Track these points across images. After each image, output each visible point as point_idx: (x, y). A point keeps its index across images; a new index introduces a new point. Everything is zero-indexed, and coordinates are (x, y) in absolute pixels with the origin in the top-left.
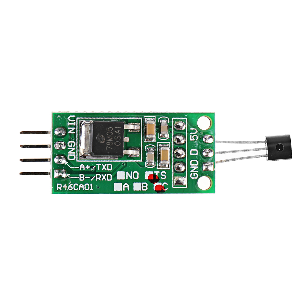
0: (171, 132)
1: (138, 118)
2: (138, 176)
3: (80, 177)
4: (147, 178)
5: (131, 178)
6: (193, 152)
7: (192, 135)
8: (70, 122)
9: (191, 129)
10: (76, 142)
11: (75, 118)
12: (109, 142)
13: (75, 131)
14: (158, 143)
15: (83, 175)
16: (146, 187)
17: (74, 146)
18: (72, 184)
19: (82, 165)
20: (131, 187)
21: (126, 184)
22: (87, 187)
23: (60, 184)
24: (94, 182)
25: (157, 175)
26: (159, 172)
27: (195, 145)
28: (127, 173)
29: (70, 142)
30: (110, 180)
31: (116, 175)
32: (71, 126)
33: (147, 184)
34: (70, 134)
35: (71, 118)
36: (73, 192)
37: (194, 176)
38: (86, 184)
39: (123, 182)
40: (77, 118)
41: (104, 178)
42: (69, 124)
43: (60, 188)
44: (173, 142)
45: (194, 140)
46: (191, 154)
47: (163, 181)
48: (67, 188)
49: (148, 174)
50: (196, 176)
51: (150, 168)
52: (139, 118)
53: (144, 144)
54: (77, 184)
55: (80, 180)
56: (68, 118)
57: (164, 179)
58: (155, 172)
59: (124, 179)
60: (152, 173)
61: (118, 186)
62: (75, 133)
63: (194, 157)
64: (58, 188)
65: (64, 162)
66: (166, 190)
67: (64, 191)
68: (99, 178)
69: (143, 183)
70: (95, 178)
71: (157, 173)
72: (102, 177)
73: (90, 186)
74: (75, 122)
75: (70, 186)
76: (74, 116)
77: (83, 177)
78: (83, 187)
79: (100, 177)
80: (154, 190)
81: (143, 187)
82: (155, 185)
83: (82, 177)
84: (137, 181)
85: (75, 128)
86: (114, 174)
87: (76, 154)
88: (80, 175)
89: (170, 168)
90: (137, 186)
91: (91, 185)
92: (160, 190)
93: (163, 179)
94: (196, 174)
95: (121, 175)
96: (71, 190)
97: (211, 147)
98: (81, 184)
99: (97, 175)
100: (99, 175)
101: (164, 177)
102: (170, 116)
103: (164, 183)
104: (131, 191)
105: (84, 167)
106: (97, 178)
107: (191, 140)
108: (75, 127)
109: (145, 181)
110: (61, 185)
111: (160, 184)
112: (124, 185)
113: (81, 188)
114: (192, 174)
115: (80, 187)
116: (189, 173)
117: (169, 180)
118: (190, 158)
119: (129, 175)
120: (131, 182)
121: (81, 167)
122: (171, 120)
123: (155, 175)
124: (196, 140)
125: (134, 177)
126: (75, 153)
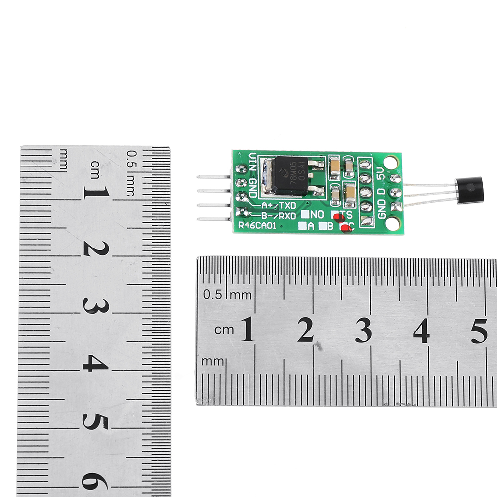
0: (356, 171)
1: (321, 156)
2: (323, 215)
3: (263, 215)
4: (332, 217)
5: (316, 217)
6: (380, 192)
7: (379, 174)
8: (251, 159)
9: (377, 168)
10: (257, 179)
11: (256, 156)
12: (293, 176)
13: (256, 168)
14: (343, 181)
15: (265, 213)
16: (332, 226)
17: (255, 184)
18: (254, 222)
19: (265, 202)
20: (316, 226)
21: (311, 223)
22: (270, 225)
23: (242, 222)
24: (277, 221)
25: (343, 214)
26: (345, 211)
27: (383, 185)
28: (312, 212)
29: (251, 179)
30: (294, 219)
31: (300, 214)
32: (251, 163)
33: (333, 224)
34: (252, 172)
35: (252, 156)
36: (255, 231)
37: (382, 216)
38: (269, 223)
39: (307, 221)
40: (258, 156)
41: (287, 216)
42: (250, 161)
43: (242, 226)
44: (359, 182)
45: (380, 179)
46: (378, 194)
47: (349, 221)
48: (249, 226)
49: (333, 213)
50: (383, 216)
51: (335, 207)
52: (323, 156)
53: (329, 183)
54: (259, 222)
55: (263, 218)
56: (249, 155)
57: (351, 218)
58: (340, 211)
59: (309, 218)
60: (337, 212)
61: (302, 226)
62: (256, 170)
63: (381, 197)
64: (239, 226)
65: (245, 199)
66: (353, 229)
67: (246, 230)
68: (282, 217)
69: (329, 223)
70: (278, 216)
71: (343, 212)
72: (285, 216)
73: (273, 225)
74: (257, 159)
75: (252, 225)
76: (255, 153)
77: (266, 215)
78: (266, 225)
79: (284, 216)
80: (340, 229)
81: (329, 226)
82: (341, 224)
83: (264, 215)
84: (322, 220)
85: (256, 166)
86: (298, 212)
87: (257, 192)
88: (263, 213)
89: (356, 208)
90: (323, 226)
91: (274, 223)
92: (346, 230)
93: (349, 218)
94: (384, 214)
95: (305, 214)
96: (253, 228)
97: (399, 186)
98: (264, 223)
99: (280, 213)
100: (282, 213)
101: (350, 216)
102: (355, 154)
103: (350, 223)
104: (316, 231)
105: (266, 205)
106: (280, 217)
107: (377, 179)
108: (256, 164)
109: (331, 220)
110: (243, 223)
111: (346, 223)
112: (309, 224)
113: (264, 227)
114: (379, 214)
115: (262, 225)
116: (376, 213)
117: (355, 219)
118: (377, 197)
119: (314, 214)
120: (316, 221)
121: (263, 205)
122: (356, 159)
123: (340, 215)
124: (383, 179)
125: (318, 216)
126: (256, 190)
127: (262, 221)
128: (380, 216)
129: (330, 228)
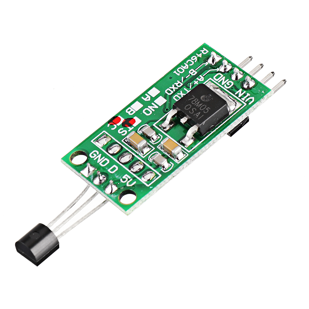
0: (151, 165)
1: (193, 149)
2: (145, 113)
3: (194, 71)
4: (135, 118)
5: (149, 107)
6: (114, 168)
7: (129, 180)
8: (248, 97)
9: (135, 182)
10: (227, 89)
11: (247, 103)
12: (197, 102)
13: (237, 95)
14: (154, 148)
15: (194, 74)
16: (129, 113)
17: (225, 85)
18: (195, 61)
19: (203, 80)
20: (142, 102)
21: (149, 100)
22: (181, 70)
23: (206, 53)
24: (179, 78)
25: (129, 128)
26: (129, 131)
27: (117, 175)
28: (157, 107)
29: (232, 85)
30: (166, 91)
31: (165, 98)
32: (245, 95)
33: (130, 114)
34: (238, 90)
35: (251, 100)
36: (189, 57)
38: (184, 71)
39: (153, 99)
40: (245, 104)
41: (173, 87)
42: (248, 95)
43: (202, 51)
44: (141, 160)
45: (124, 177)
46: (114, 166)
47: (118, 128)
48: (197, 56)
49: (138, 121)
50: (93, 155)
51: (141, 127)
53: (166, 137)
54: (192, 65)
55: (192, 70)
56: (253, 98)
57: (119, 131)
58: (133, 128)
59: (154, 102)
60: (135, 125)
61: (154, 92)
62: (236, 94)
63: (109, 166)
64: (205, 49)
65: (222, 69)
66: (109, 125)
67: (198, 51)
68: (177, 84)
69: (134, 112)
70: (181, 82)
72: (175, 86)
73: (178, 73)
74: (244, 101)
75: (196, 58)
76: (250, 104)
77: (192, 73)
78: (184, 67)
79: (177, 85)
80: (119, 116)
81: (132, 110)
82: (122, 120)
83: (193, 72)
84: (142, 109)
85: (239, 96)
86: (168, 97)
87: (217, 82)
88: (196, 73)
89: (122, 141)
90: (137, 106)
91: (179, 74)
92: (114, 120)
93: (120, 129)
94: (93, 157)
95: (161, 101)
96: (192, 58)
97: (102, 186)
98: (187, 68)
99: (182, 84)
100: (180, 86)
101: (121, 131)
102: (165, 175)
103: (116, 127)
104: (139, 99)
105: (199, 80)
106: (179, 82)
107: (126, 175)
108: (240, 98)
109: (135, 115)
110: (204, 53)
111: (118, 124)
112: (149, 97)
113: (184, 65)
114: (98, 154)
115: (187, 65)
116: (100, 152)
117: (115, 133)
118: (112, 163)
119: (154, 107)
120: (146, 104)
121: (202, 78)
122: (161, 172)
123: (131, 125)
124: (121, 180)
125: (147, 109)
126: (219, 82)
127: (190, 68)
128: (95, 153)
129: (130, 110)
